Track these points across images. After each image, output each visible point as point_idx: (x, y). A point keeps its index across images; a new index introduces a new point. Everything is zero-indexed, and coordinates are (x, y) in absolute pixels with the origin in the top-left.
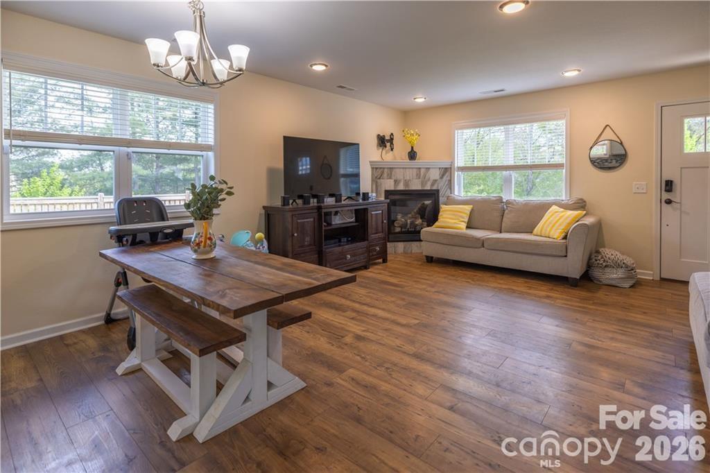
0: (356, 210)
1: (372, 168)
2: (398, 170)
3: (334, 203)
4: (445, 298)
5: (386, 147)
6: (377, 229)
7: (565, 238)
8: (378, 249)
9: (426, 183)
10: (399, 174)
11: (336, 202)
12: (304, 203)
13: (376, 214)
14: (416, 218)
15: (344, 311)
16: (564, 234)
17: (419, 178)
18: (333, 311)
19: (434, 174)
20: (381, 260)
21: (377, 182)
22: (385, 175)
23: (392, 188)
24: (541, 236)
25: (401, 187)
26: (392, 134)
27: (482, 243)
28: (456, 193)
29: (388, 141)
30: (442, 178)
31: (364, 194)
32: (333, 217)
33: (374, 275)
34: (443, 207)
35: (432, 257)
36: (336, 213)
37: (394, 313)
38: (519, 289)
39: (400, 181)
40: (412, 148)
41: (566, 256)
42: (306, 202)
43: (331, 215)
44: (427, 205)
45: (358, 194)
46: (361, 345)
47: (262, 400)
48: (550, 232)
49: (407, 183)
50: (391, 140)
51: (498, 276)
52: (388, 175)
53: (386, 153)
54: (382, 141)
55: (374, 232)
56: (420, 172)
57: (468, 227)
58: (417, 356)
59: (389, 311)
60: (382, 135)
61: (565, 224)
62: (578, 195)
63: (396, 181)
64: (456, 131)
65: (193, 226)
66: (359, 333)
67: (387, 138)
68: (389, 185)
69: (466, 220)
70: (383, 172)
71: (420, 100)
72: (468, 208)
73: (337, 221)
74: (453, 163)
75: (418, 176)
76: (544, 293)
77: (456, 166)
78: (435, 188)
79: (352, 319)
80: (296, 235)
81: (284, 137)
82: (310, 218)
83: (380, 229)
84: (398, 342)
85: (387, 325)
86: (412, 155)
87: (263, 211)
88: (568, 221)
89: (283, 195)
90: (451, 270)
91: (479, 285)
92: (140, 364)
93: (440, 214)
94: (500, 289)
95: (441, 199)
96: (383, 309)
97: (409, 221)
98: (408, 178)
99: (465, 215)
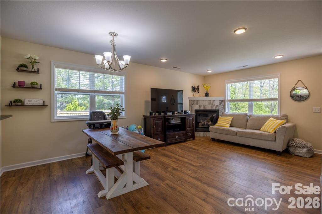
0: (181, 118)
1: (190, 100)
2: (200, 101)
3: (172, 115)
4: (215, 156)
5: (196, 91)
6: (190, 126)
7: (275, 133)
8: (190, 134)
9: (213, 107)
10: (201, 103)
11: (172, 114)
12: (159, 115)
13: (190, 120)
14: (209, 122)
15: (171, 158)
16: (275, 131)
17: (210, 105)
18: (167, 158)
19: (217, 103)
20: (192, 139)
21: (191, 107)
22: (195, 103)
23: (198, 109)
24: (264, 131)
25: (202, 108)
26: (199, 86)
27: (236, 133)
28: (227, 111)
29: (197, 89)
30: (220, 104)
31: (185, 111)
32: (171, 120)
33: (188, 145)
34: (220, 117)
35: (214, 139)
36: (172, 119)
37: (191, 160)
38: (251, 155)
39: (201, 106)
40: (207, 92)
41: (275, 141)
42: (160, 114)
43: (170, 120)
44: (214, 116)
45: (182, 111)
46: (174, 172)
47: (131, 188)
48: (268, 130)
49: (204, 107)
50: (198, 88)
51: (243, 148)
52: (196, 103)
53: (196, 94)
54: (194, 89)
55: (188, 127)
56: (210, 102)
57: (230, 126)
58: (196, 178)
59: (189, 160)
60: (194, 86)
61: (275, 126)
62: (284, 113)
63: (199, 106)
64: (227, 84)
66: (175, 167)
67: (196, 88)
68: (197, 107)
69: (230, 123)
70: (194, 102)
71: (210, 71)
72: (231, 118)
73: (173, 122)
74: (225, 98)
75: (210, 104)
76: (263, 157)
77: (227, 99)
78: (217, 109)
79: (174, 161)
80: (155, 127)
81: (151, 88)
82: (161, 120)
83: (191, 126)
84: (190, 172)
85: (187, 165)
86: (207, 95)
87: (143, 117)
88: (277, 125)
89: (150, 111)
90: (222, 145)
91: (233, 152)
92: (93, 171)
93: (218, 120)
94: (242, 154)
95: (220, 114)
96: (187, 159)
97: (205, 123)
98: (205, 105)
99: (229, 121)
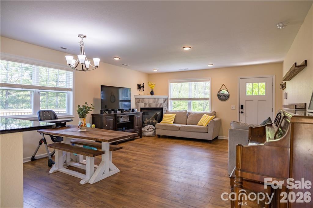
0: (129, 116)
1: (135, 98)
2: (146, 99)
3: (120, 113)
4: (165, 148)
5: (141, 89)
6: (138, 124)
7: (208, 126)
8: (138, 132)
9: (158, 105)
10: (146, 101)
11: (121, 112)
12: (109, 113)
13: (138, 118)
14: (153, 120)
15: (128, 153)
16: (207, 124)
17: (155, 103)
18: (124, 153)
19: (161, 101)
20: (139, 137)
21: (137, 104)
22: (141, 101)
23: (144, 107)
24: (200, 125)
25: (147, 106)
26: (143, 84)
27: (179, 129)
28: (170, 109)
29: (142, 87)
30: (164, 103)
31: (132, 109)
32: (120, 119)
33: (137, 142)
34: (164, 115)
35: (160, 135)
36: (121, 117)
37: (146, 153)
39: (147, 104)
40: (152, 90)
41: (208, 132)
42: (110, 112)
43: (119, 118)
44: (158, 114)
45: (130, 109)
46: (136, 162)
47: (108, 174)
48: (203, 124)
49: (150, 105)
50: (143, 86)
51: (185, 141)
52: (142, 101)
53: (141, 92)
54: (139, 87)
55: (136, 125)
56: (155, 100)
57: (174, 123)
58: (155, 163)
59: (144, 153)
60: (139, 84)
61: (208, 121)
62: (213, 110)
63: (145, 104)
64: (170, 84)
65: (72, 121)
66: (135, 159)
67: (142, 85)
68: (142, 105)
69: (173, 120)
70: (140, 100)
71: (156, 71)
72: (174, 115)
73: (121, 120)
74: (169, 96)
75: (154, 102)
76: (199, 146)
77: (170, 98)
78: (161, 107)
79: (132, 155)
80: (106, 125)
81: (101, 86)
82: (112, 119)
83: (139, 124)
84: (149, 160)
85: (144, 156)
86: (152, 93)
88: (209, 119)
90: (167, 140)
92: (58, 170)
93: (163, 118)
94: (185, 145)
95: (164, 112)
96: (142, 152)
97: (150, 121)
98: (150, 103)
99: (173, 118)
